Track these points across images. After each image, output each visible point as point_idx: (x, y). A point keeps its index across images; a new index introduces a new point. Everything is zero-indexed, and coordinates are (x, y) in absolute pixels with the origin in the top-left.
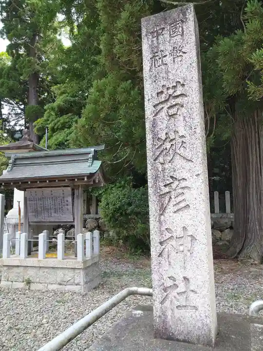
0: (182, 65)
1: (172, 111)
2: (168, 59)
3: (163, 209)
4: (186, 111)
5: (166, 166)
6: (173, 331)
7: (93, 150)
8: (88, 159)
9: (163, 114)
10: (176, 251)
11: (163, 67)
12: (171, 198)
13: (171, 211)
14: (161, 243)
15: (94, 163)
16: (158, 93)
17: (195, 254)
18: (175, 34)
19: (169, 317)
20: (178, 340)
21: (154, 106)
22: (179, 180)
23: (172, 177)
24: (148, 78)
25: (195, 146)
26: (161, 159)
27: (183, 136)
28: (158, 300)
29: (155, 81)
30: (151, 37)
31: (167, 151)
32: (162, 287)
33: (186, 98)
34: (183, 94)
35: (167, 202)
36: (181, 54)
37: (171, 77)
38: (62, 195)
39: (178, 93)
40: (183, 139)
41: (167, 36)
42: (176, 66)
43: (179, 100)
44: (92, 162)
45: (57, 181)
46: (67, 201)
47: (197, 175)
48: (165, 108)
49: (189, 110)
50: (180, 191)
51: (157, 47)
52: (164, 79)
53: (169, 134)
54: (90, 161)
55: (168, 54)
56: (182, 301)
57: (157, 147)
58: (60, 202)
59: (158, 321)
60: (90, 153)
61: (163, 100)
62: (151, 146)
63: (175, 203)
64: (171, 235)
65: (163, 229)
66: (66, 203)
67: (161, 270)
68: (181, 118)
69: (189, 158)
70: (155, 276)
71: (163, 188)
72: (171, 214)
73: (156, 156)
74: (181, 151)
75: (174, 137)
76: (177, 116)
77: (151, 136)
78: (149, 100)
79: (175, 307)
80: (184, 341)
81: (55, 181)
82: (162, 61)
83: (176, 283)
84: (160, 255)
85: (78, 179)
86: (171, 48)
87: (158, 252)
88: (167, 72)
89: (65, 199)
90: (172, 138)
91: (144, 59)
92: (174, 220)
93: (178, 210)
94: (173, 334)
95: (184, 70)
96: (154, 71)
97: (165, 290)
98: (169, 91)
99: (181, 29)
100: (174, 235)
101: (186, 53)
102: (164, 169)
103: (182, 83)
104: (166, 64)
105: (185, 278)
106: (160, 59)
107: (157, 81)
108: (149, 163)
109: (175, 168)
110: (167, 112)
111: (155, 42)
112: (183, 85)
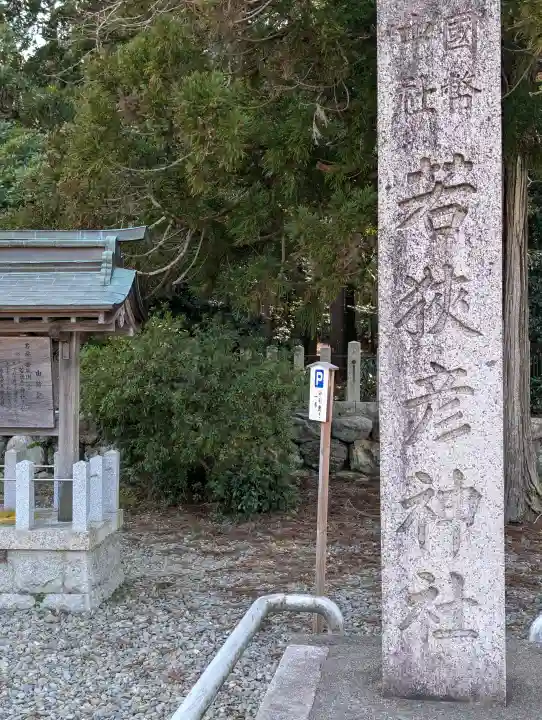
0: (469, 117)
1: (440, 221)
2: (438, 100)
3: (411, 433)
4: (473, 223)
5: (424, 340)
6: (424, 681)
7: (112, 238)
8: (100, 263)
9: (420, 224)
10: (437, 520)
11: (426, 116)
12: (429, 408)
13: (431, 437)
14: (404, 503)
15: (115, 275)
16: (410, 175)
17: (476, 527)
18: (457, 43)
19: (417, 654)
20: (433, 698)
21: (400, 204)
22: (449, 372)
23: (433, 364)
24: (388, 137)
25: (489, 301)
26: (412, 325)
27: (463, 278)
28: (393, 620)
29: (405, 146)
30: (399, 39)
31: (426, 307)
32: (404, 595)
33: (475, 195)
34: (469, 185)
35: (420, 416)
36: (468, 91)
37: (442, 142)
38: (23, 357)
39: (458, 180)
40: (463, 285)
41: (437, 44)
42: (456, 117)
43: (457, 197)
44: (112, 271)
45: (17, 320)
46: (38, 374)
47: (488, 364)
48: (424, 210)
49: (480, 221)
50: (451, 395)
51: (413, 66)
52: (427, 144)
53: (433, 270)
54: (106, 269)
55: (438, 86)
56: (446, 622)
57: (402, 296)
58: (18, 378)
59: (391, 663)
60: (103, 248)
61: (422, 191)
62: (390, 293)
63: (438, 419)
64: (426, 486)
65: (409, 473)
66: (35, 378)
67: (402, 559)
68: (461, 238)
69: (474, 327)
70: (388, 572)
71: (413, 387)
72: (430, 443)
73: (401, 317)
74: (457, 310)
75: (443, 278)
76: (452, 231)
77: (390, 271)
78: (388, 188)
79: (431, 633)
80: (447, 698)
81: (12, 319)
82: (424, 101)
83: (435, 585)
84: (403, 528)
85: (78, 319)
86: (445, 74)
87: (398, 521)
88: (435, 128)
89: (33, 369)
90: (438, 280)
91: (381, 88)
92: (436, 456)
93: (445, 435)
94: (424, 687)
95: (474, 130)
96: (403, 121)
97: (409, 600)
98: (436, 174)
99: (470, 33)
100: (435, 486)
101: (480, 91)
102: (417, 348)
103: (466, 158)
104: (432, 110)
105: (453, 574)
106: (418, 94)
107: (409, 147)
108: (384, 329)
109: (442, 345)
110: (430, 221)
111: (409, 53)
112: (470, 163)
